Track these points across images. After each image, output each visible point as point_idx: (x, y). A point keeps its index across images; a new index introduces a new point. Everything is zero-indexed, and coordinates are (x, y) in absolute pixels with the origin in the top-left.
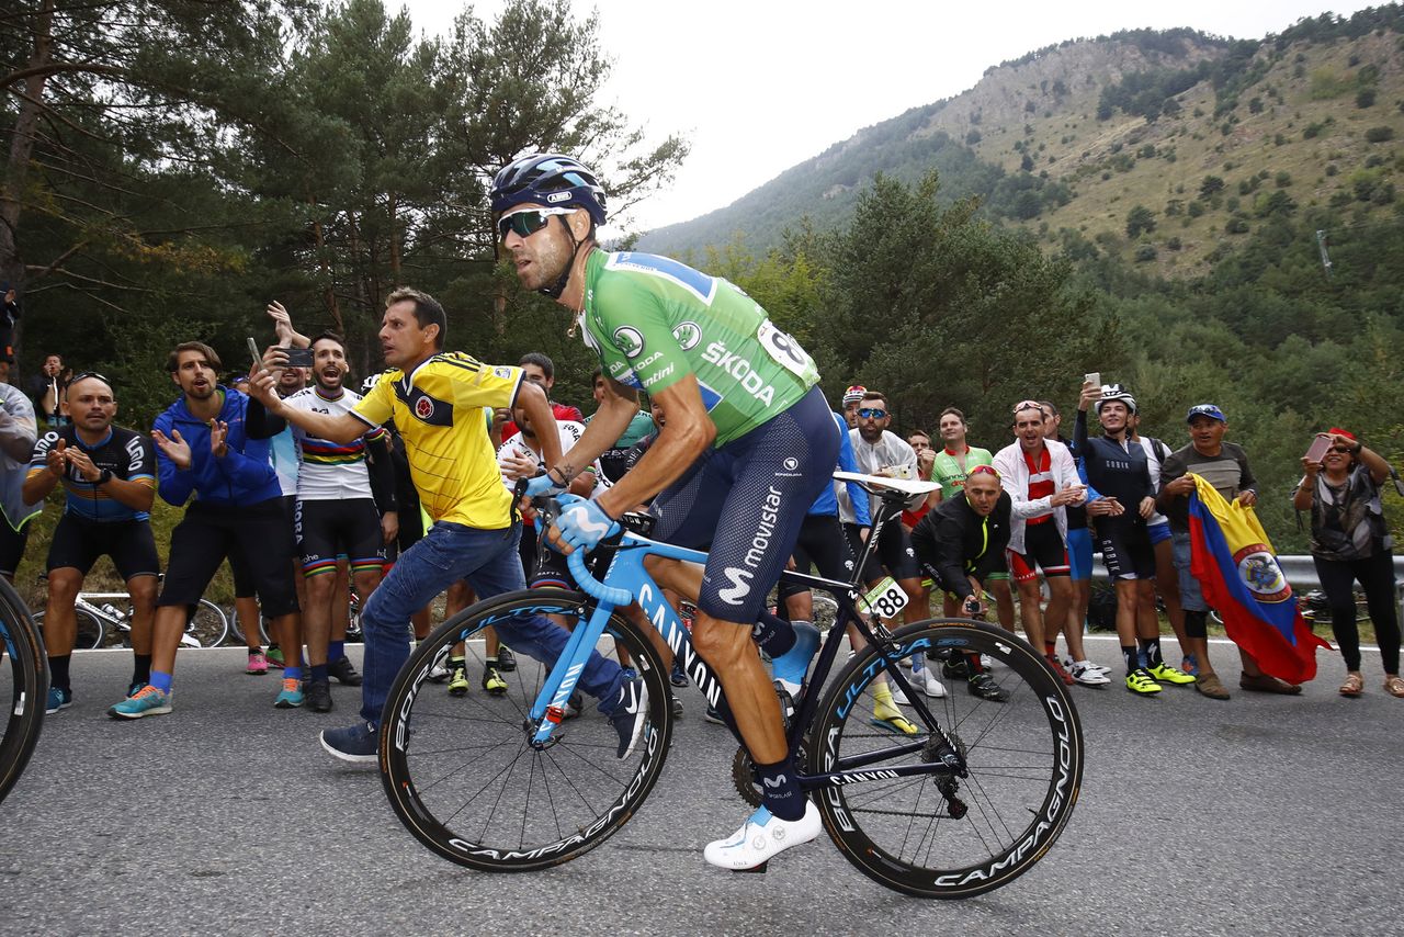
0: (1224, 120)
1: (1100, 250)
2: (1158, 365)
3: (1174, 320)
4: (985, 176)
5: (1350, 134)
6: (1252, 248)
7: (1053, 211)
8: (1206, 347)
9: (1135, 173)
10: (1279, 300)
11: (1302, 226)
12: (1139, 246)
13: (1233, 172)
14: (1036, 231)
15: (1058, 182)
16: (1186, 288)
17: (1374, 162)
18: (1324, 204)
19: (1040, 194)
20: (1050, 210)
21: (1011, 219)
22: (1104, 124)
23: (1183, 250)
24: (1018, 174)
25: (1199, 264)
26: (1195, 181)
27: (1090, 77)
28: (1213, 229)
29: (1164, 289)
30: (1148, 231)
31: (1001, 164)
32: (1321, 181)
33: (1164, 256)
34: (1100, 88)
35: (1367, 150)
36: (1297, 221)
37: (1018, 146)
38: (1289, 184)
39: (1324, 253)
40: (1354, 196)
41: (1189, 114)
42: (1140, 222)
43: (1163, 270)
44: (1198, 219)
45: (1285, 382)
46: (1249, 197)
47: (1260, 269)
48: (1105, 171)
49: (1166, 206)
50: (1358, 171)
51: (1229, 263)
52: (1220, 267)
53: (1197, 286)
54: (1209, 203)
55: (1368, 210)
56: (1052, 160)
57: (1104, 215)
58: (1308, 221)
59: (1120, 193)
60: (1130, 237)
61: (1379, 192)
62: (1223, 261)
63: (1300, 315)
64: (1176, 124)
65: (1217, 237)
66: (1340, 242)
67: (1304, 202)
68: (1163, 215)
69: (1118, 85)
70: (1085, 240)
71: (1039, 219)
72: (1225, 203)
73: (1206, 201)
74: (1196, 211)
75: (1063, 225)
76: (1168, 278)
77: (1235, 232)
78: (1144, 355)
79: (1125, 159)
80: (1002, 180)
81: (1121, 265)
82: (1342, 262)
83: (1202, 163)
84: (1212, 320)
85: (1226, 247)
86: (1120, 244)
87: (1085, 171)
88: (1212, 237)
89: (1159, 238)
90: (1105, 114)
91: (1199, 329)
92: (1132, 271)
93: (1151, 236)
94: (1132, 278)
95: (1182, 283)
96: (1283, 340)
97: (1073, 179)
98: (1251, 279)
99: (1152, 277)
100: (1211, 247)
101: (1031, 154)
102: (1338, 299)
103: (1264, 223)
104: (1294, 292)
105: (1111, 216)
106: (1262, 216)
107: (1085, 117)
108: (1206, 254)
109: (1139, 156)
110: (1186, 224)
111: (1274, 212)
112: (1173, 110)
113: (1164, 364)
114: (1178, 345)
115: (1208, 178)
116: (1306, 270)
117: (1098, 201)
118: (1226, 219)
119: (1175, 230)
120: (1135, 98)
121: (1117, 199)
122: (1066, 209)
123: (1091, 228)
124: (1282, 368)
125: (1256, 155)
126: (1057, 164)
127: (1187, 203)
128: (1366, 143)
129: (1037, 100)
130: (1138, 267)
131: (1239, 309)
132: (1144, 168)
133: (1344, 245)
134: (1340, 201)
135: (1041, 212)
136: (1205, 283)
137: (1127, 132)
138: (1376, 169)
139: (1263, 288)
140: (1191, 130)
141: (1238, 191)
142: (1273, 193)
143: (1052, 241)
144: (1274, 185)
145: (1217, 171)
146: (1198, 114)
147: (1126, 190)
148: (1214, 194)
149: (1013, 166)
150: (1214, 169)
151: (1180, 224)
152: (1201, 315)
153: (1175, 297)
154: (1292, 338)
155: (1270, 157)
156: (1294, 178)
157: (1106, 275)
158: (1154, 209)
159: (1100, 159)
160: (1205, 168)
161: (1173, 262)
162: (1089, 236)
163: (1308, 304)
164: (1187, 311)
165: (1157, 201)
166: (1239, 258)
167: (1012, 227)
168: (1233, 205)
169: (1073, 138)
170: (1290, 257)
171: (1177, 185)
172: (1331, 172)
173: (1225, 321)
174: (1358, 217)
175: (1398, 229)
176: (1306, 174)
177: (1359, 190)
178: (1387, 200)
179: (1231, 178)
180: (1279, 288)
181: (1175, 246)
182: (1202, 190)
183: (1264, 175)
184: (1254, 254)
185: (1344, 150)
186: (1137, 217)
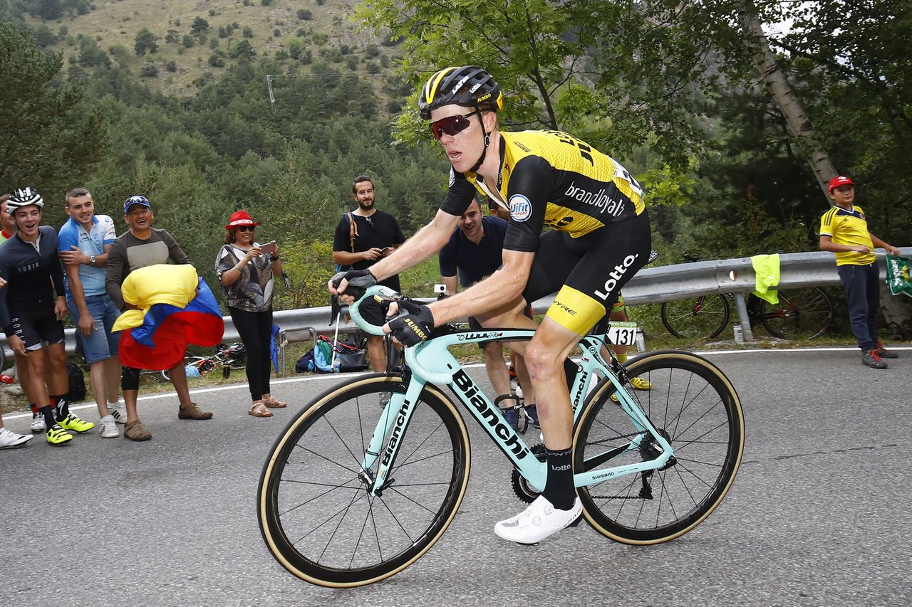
1: (113, 61)
2: (153, 165)
3: (169, 129)
5: (289, 10)
6: (226, 80)
7: (73, 18)
8: (191, 154)
10: (242, 122)
11: (258, 70)
12: (144, 63)
13: (215, 18)
14: (56, 33)
16: (179, 104)
17: (301, 33)
18: (272, 56)
20: (70, 16)
21: (33, 15)
23: (177, 73)
25: (189, 86)
26: (189, 18)
28: (200, 60)
29: (162, 102)
30: (152, 52)
32: (271, 39)
33: (164, 75)
35: (297, 23)
36: (255, 65)
38: (251, 36)
39: (271, 92)
40: (289, 54)
42: (145, 43)
43: (162, 86)
44: (190, 49)
45: (244, 186)
46: (225, 40)
47: (231, 97)
49: (167, 34)
50: (290, 38)
51: (210, 89)
52: (204, 91)
53: (187, 104)
54: (198, 39)
55: (297, 66)
57: (117, 31)
58: (262, 66)
59: (131, 15)
60: (137, 54)
61: (303, 55)
62: (206, 86)
63: (255, 136)
65: (203, 66)
66: (281, 86)
67: (260, 52)
68: (164, 40)
70: (100, 49)
71: (59, 22)
72: (209, 41)
73: (195, 36)
74: (188, 44)
75: (82, 32)
76: (165, 94)
77: (215, 65)
78: (142, 155)
81: (130, 77)
82: (281, 100)
83: (194, 6)
84: (197, 132)
85: (208, 76)
86: (128, 59)
88: (199, 66)
89: (160, 59)
91: (187, 138)
92: (137, 83)
93: (154, 57)
94: (137, 89)
95: (176, 99)
96: (243, 154)
98: (225, 104)
99: (153, 91)
100: (198, 74)
103: (235, 63)
104: (252, 118)
105: (123, 33)
106: (234, 57)
108: (194, 79)
110: (181, 52)
111: (240, 56)
113: (159, 164)
114: (170, 150)
115: (198, 18)
116: (260, 103)
117: (113, 18)
118: (209, 54)
119: (172, 55)
121: (128, 19)
122: (85, 18)
123: (105, 40)
124: (242, 175)
125: (231, 9)
127: (182, 35)
128: (298, 19)
130: (143, 81)
131: (216, 126)
133: (283, 89)
134: (281, 56)
135: (61, 16)
136: (193, 102)
138: (301, 39)
139: (232, 113)
141: (218, 34)
142: (241, 41)
143: (71, 45)
144: (242, 34)
145: (204, 15)
147: (136, 13)
148: (202, 32)
150: (202, 13)
151: (176, 52)
152: (189, 128)
153: (170, 110)
154: (250, 153)
155: (240, 13)
156: (254, 33)
157: (115, 84)
158: (158, 35)
160: (196, 10)
161: (170, 81)
162: (104, 47)
163: (260, 129)
164: (179, 123)
165: (159, 29)
166: (217, 86)
167: (34, 24)
168: (214, 44)
170: (250, 91)
171: (176, 18)
172: (277, 34)
173: (205, 134)
174: (292, 70)
175: (314, 83)
176: (262, 33)
177: (293, 51)
178: (308, 61)
179: (212, 22)
180: (243, 114)
181: (172, 68)
182: (193, 27)
183: (236, 26)
184: (227, 85)
185: (285, 20)
186: (143, 38)
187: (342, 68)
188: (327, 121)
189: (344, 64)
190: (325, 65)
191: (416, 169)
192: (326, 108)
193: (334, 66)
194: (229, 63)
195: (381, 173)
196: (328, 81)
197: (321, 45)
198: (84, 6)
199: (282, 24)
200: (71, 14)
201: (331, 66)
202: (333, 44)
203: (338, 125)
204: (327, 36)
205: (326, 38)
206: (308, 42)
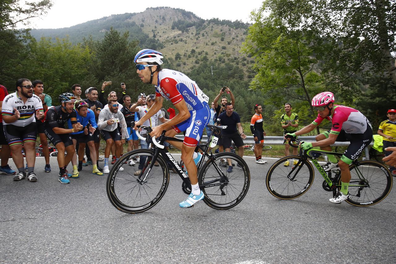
0: (197, 37)
1: (169, 62)
4: (144, 37)
5: (219, 46)
6: (199, 67)
9: (178, 45)
10: (203, 80)
12: (177, 62)
13: (197, 49)
15: (161, 42)
17: (222, 53)
18: (213, 60)
19: (157, 45)
22: (173, 30)
23: (186, 65)
24: (152, 38)
25: (189, 69)
26: (190, 50)
27: (171, 18)
28: (192, 62)
30: (180, 59)
31: (148, 34)
32: (213, 55)
33: (182, 66)
34: (173, 21)
35: (221, 50)
36: (208, 63)
37: (153, 31)
38: (207, 55)
39: (212, 71)
40: (218, 60)
41: (190, 33)
42: (178, 57)
46: (200, 55)
47: (200, 73)
48: (172, 42)
49: (184, 54)
50: (219, 55)
51: (195, 70)
54: (192, 55)
55: (220, 63)
56: (160, 36)
58: (210, 64)
59: (174, 49)
60: (176, 60)
61: (223, 60)
62: (194, 69)
63: (207, 84)
64: (188, 35)
66: (215, 70)
67: (210, 59)
68: (183, 56)
69: (177, 22)
70: (166, 58)
72: (195, 56)
74: (190, 57)
77: (196, 63)
79: (176, 40)
80: (148, 39)
82: (215, 74)
83: (192, 46)
85: (194, 66)
86: (173, 61)
87: (167, 41)
89: (182, 61)
90: (173, 28)
93: (180, 60)
97: (165, 42)
98: (199, 74)
100: (191, 66)
101: (155, 34)
102: (214, 82)
103: (202, 62)
104: (206, 79)
105: (172, 54)
106: (202, 61)
107: (169, 28)
108: (190, 67)
109: (179, 41)
110: (187, 59)
111: (204, 60)
112: (187, 31)
115: (193, 49)
116: (209, 74)
117: (170, 49)
118: (195, 60)
119: (185, 60)
120: (180, 26)
121: (174, 50)
122: (162, 50)
125: (202, 46)
126: (161, 38)
127: (188, 54)
128: (222, 49)
129: (158, 20)
132: (180, 43)
134: (216, 60)
136: (190, 74)
137: (177, 34)
138: (222, 55)
140: (190, 37)
141: (198, 54)
142: (205, 56)
144: (205, 54)
145: (194, 48)
146: (192, 34)
147: (176, 48)
148: (193, 53)
149: (151, 36)
155: (205, 47)
156: (209, 53)
158: (181, 54)
159: (171, 39)
160: (192, 47)
161: (184, 68)
163: (208, 82)
165: (182, 52)
166: (197, 69)
168: (197, 57)
169: (166, 32)
170: (206, 71)
171: (186, 49)
172: (215, 54)
174: (219, 65)
175: (225, 68)
176: (211, 53)
177: (219, 59)
178: (224, 62)
179: (197, 51)
180: (203, 77)
181: (185, 64)
182: (191, 52)
183: (203, 51)
184: (199, 69)
185: (218, 49)
186: (177, 55)
187: (234, 64)
188: (228, 80)
189: (235, 63)
190: (229, 63)
191: (255, 96)
192: (228, 76)
193: (231, 63)
194: (200, 63)
195: (243, 97)
196: (229, 68)
197: (228, 57)
198: (162, 46)
199: (217, 51)
200: (159, 48)
201: (231, 64)
202: (232, 57)
203: (231, 82)
204: (230, 54)
205: (230, 55)
206: (224, 56)
